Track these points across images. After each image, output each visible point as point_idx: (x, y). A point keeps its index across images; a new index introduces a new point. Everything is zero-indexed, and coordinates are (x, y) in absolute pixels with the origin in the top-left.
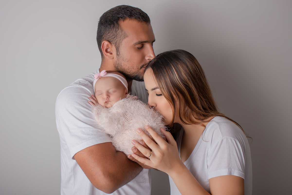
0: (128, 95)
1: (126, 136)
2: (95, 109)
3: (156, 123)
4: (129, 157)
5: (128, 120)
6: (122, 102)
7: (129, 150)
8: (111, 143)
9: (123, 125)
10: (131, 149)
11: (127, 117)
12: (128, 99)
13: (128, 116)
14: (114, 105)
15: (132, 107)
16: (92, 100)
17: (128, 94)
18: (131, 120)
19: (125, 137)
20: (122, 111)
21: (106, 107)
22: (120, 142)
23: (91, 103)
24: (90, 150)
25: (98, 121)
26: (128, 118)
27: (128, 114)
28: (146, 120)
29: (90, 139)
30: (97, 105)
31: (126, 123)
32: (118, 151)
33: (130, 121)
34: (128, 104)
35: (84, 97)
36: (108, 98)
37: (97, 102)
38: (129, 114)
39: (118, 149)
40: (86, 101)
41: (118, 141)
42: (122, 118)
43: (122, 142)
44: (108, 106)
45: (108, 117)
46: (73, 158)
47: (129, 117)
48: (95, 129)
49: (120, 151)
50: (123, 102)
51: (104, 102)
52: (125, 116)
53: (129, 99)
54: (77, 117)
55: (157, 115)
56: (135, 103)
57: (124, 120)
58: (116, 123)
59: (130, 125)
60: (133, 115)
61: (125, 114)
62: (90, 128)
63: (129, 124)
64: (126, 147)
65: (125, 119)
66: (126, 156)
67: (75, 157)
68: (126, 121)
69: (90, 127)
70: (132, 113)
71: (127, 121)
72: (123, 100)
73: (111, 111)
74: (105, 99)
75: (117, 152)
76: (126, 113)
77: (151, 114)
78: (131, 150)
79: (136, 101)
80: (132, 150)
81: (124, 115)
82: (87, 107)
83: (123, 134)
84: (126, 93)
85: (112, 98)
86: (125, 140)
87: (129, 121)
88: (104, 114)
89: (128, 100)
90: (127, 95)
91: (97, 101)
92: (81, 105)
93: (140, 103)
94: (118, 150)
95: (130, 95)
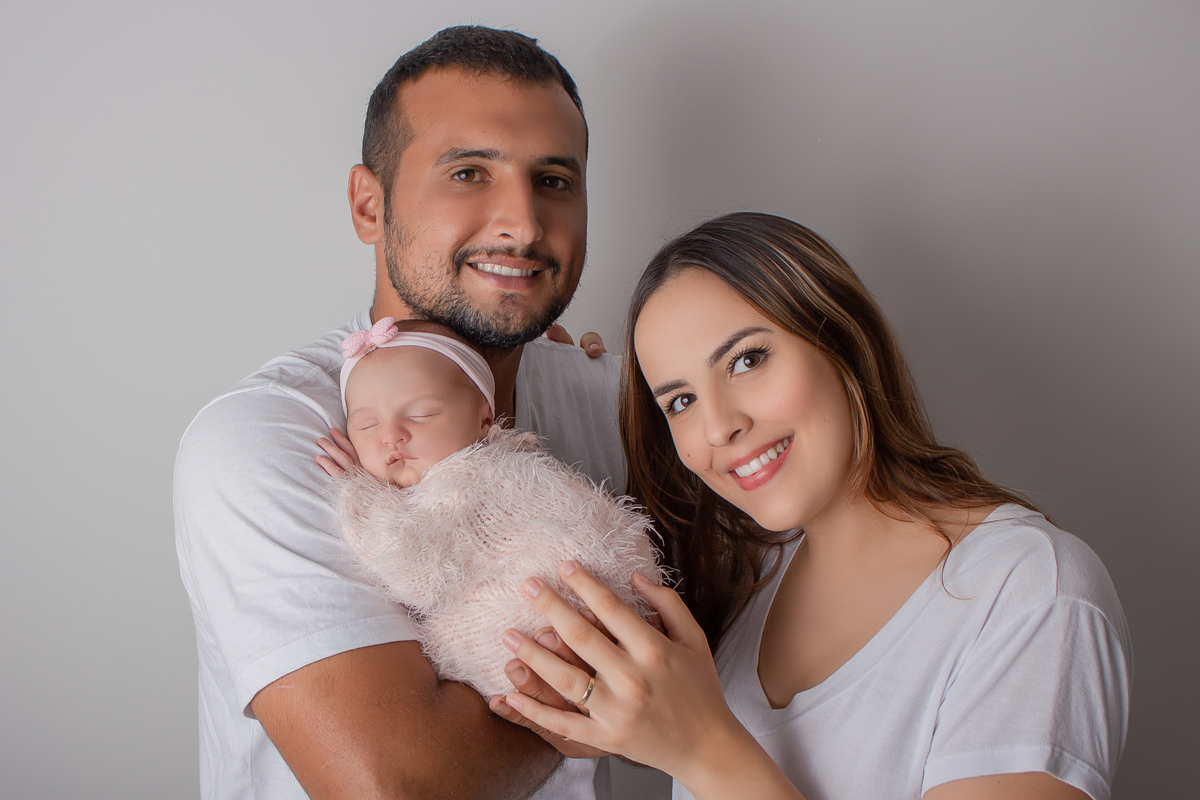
0: (495, 428)
1: (481, 614)
2: (344, 490)
3: (615, 552)
4: (494, 705)
5: (489, 542)
6: (463, 462)
7: (494, 676)
8: (417, 644)
9: (468, 563)
10: (502, 669)
11: (483, 527)
12: (489, 448)
13: (487, 522)
14: (430, 474)
15: (508, 484)
16: (333, 452)
17: (494, 426)
18: (501, 541)
19: (477, 616)
20: (463, 502)
21: (394, 483)
22: (456, 641)
23: (327, 465)
24: (322, 676)
25: (358, 545)
26: (491, 535)
27: (491, 517)
28: (568, 541)
29: (322, 625)
30: (356, 475)
31: (480, 557)
32: (447, 681)
33: (498, 546)
34: (489, 471)
35: (299, 441)
36: (405, 440)
37: (354, 458)
38: (495, 514)
39: (445, 671)
40: (308, 457)
41: (447, 637)
42: (463, 531)
43: (464, 638)
44: (404, 477)
45: (401, 530)
46: (250, 711)
47: (493, 528)
48: (346, 583)
49: (457, 682)
50: (466, 459)
51: (387, 458)
52: (474, 524)
53: (494, 447)
54: (265, 529)
55: (620, 518)
56: (520, 464)
57: (470, 541)
58: (437, 557)
59: (500, 562)
60: (511, 518)
61: (476, 515)
62: (322, 576)
63: (493, 561)
64: (482, 662)
65: (474, 536)
66: (482, 700)
67: (254, 706)
68: (482, 545)
69: (324, 571)
70: (509, 512)
71: (484, 547)
72: (466, 452)
73: (412, 500)
74: (391, 446)
75: (443, 683)
76: (479, 512)
77: (590, 511)
78: (504, 675)
79: (523, 456)
80: (508, 673)
81: (474, 518)
82: (311, 484)
83: (467, 602)
84: (488, 422)
85: (419, 441)
86: (476, 629)
87: (493, 544)
88: (383, 514)
89: (488, 453)
90: (491, 429)
91: (353, 454)
92: (285, 475)
93: (546, 463)
94: (448, 677)
95: (502, 428)
